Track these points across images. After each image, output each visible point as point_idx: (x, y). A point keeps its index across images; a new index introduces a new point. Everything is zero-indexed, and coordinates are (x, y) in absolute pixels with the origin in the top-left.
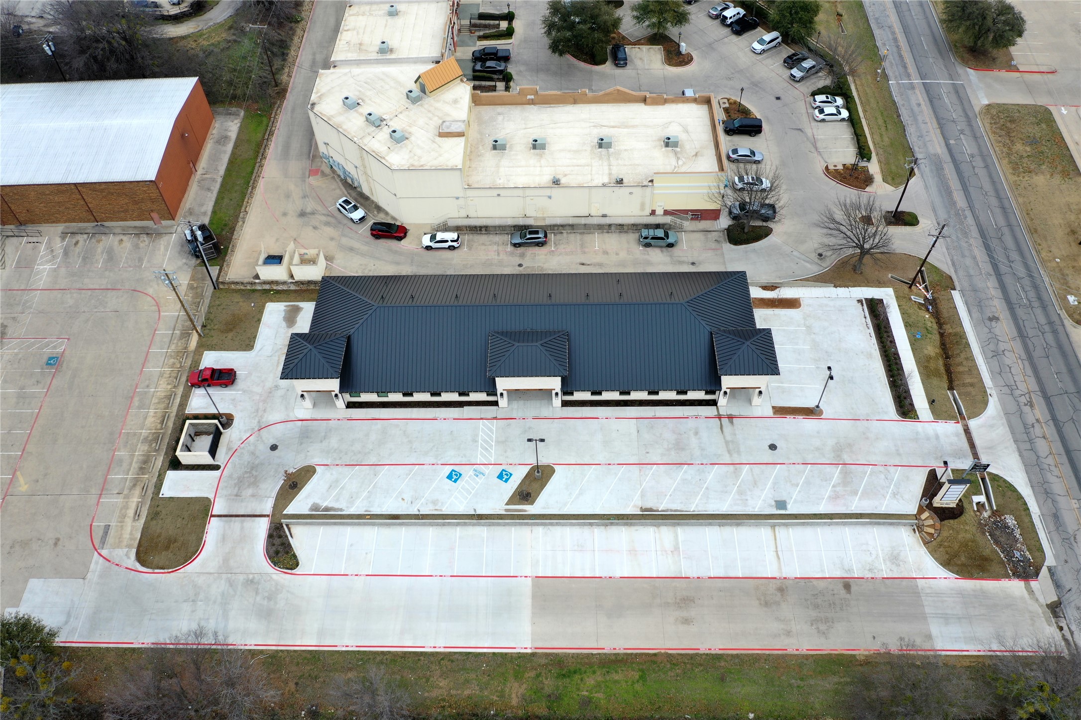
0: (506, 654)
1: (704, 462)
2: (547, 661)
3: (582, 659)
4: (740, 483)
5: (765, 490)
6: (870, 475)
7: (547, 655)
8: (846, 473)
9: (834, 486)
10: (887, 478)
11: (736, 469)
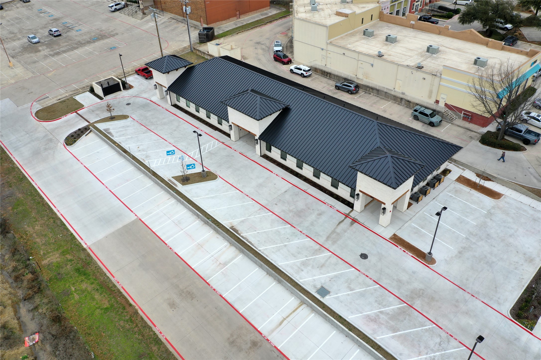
0: (76, 239)
1: (303, 232)
2: (84, 258)
3: (98, 272)
4: (311, 259)
5: (324, 275)
6: (426, 330)
7: (89, 255)
8: (404, 312)
9: (381, 312)
10: (440, 344)
11: (320, 250)
